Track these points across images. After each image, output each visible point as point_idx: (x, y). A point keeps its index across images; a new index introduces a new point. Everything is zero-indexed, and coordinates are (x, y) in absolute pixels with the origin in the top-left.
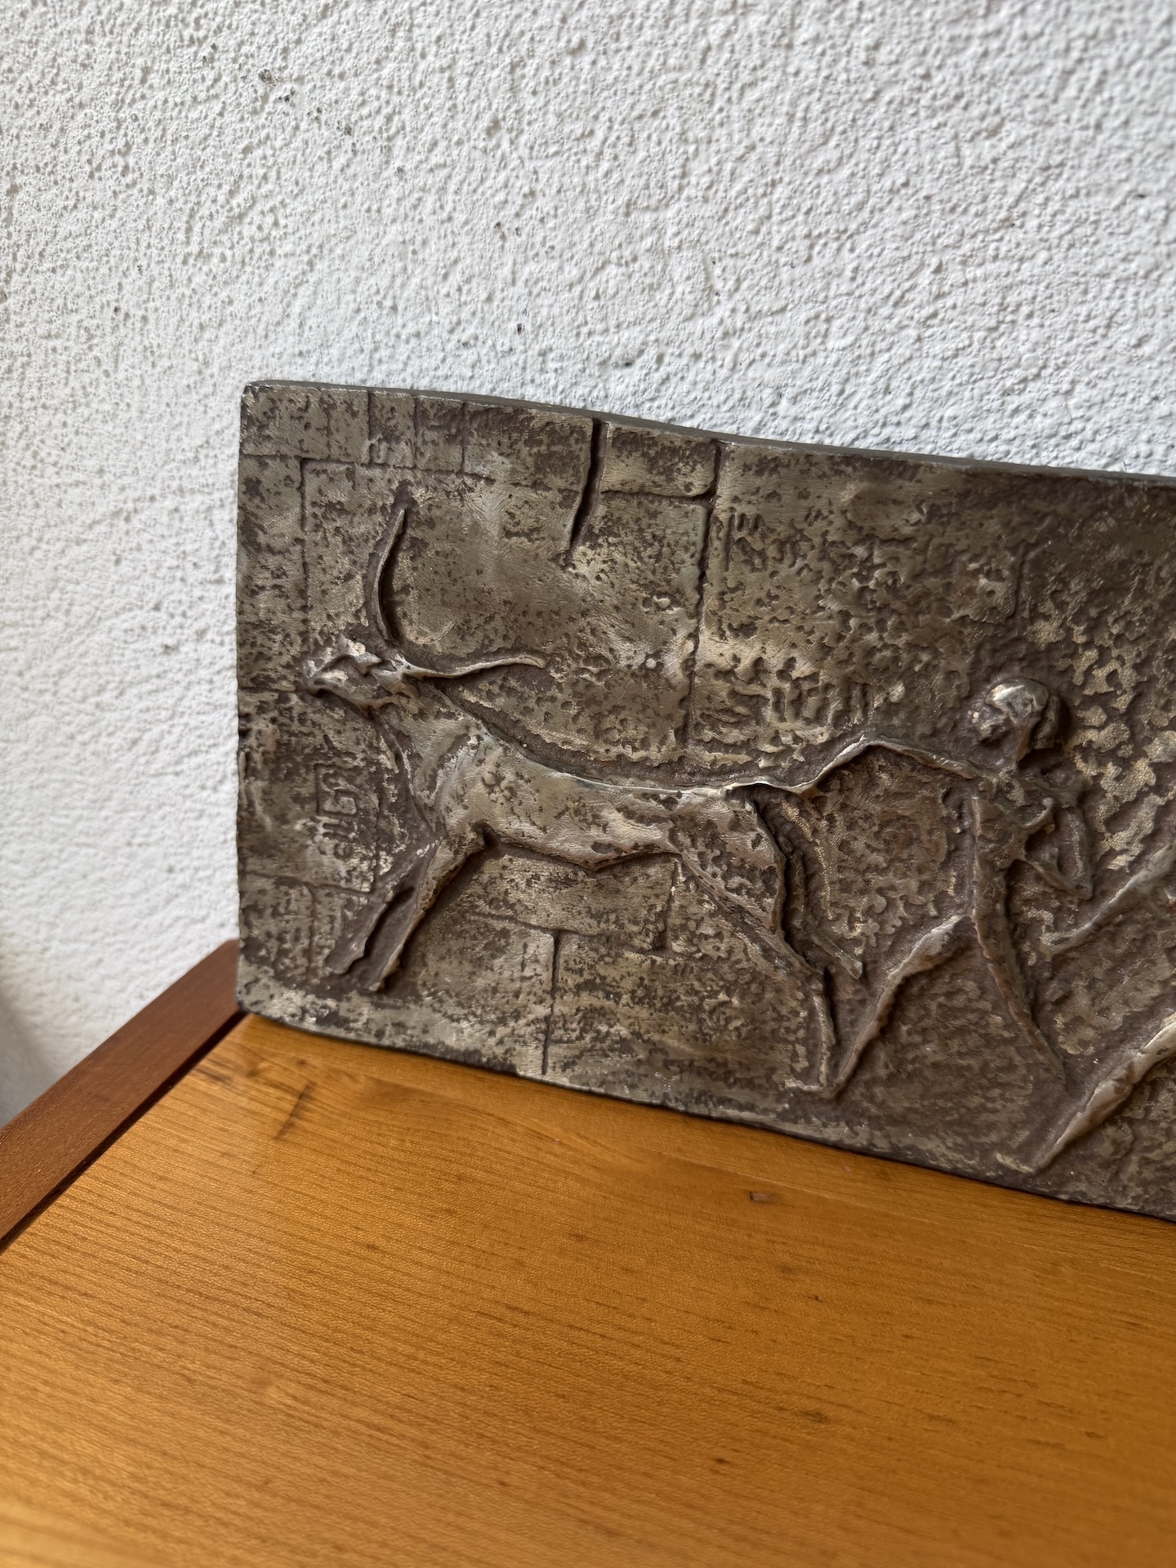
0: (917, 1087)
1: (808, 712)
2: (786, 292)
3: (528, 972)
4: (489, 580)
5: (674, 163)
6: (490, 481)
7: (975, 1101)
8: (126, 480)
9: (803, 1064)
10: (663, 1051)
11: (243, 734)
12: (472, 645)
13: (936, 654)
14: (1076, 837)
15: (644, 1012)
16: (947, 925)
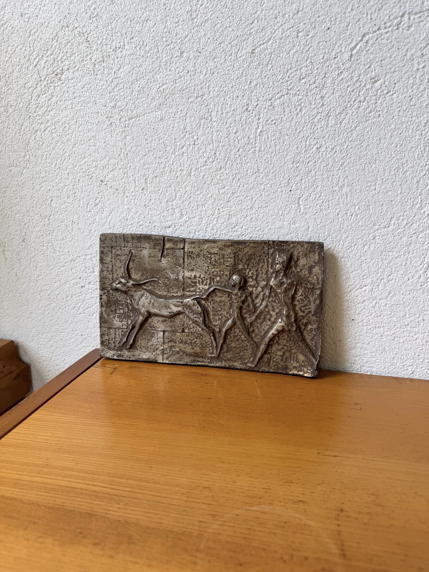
0: (232, 352)
1: (204, 284)
2: (195, 214)
3: (159, 340)
4: (147, 265)
5: (174, 194)
6: (146, 248)
7: (242, 354)
8: (74, 253)
10: (185, 352)
11: (101, 299)
12: (144, 278)
13: (224, 272)
14: (250, 301)
15: (181, 345)
16: (232, 319)
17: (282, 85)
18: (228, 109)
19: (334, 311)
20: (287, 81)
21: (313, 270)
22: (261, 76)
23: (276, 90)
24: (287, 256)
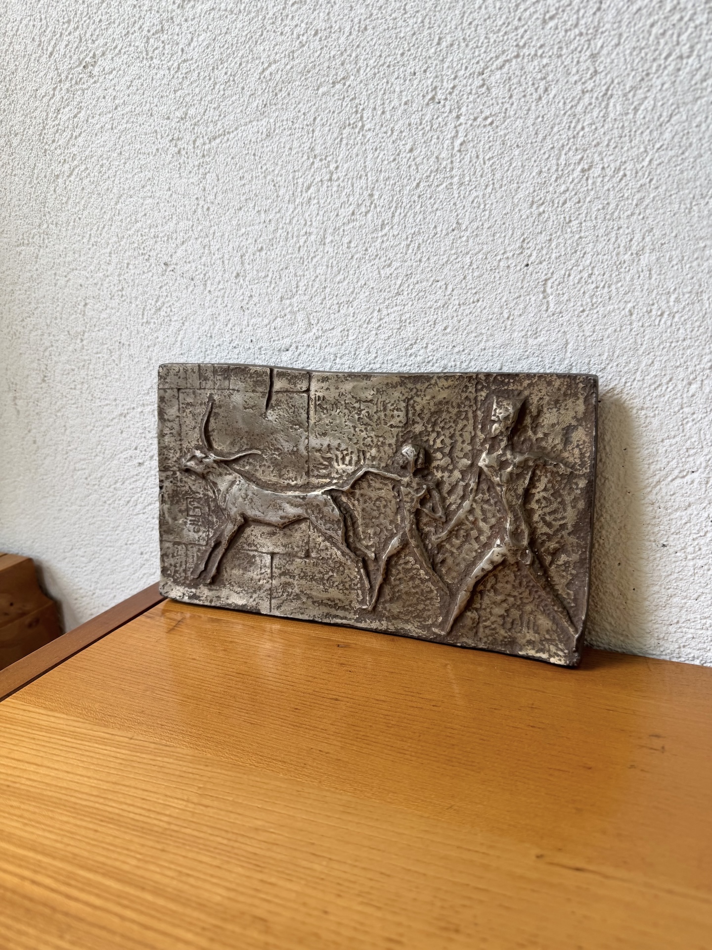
0: (400, 603)
1: (347, 462)
2: (333, 322)
3: (263, 571)
4: (241, 425)
5: (294, 283)
6: (238, 391)
7: (421, 607)
8: (124, 402)
9: (361, 597)
10: (311, 597)
11: (161, 488)
12: (237, 448)
14: (437, 499)
15: (303, 582)
16: (399, 536)
17: (506, 38)
18: (396, 102)
19: (622, 525)
20: (516, 29)
21: (573, 435)
22: (462, 23)
23: (493, 50)
24: (514, 406)
